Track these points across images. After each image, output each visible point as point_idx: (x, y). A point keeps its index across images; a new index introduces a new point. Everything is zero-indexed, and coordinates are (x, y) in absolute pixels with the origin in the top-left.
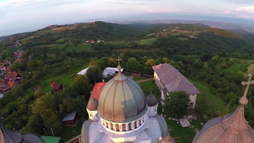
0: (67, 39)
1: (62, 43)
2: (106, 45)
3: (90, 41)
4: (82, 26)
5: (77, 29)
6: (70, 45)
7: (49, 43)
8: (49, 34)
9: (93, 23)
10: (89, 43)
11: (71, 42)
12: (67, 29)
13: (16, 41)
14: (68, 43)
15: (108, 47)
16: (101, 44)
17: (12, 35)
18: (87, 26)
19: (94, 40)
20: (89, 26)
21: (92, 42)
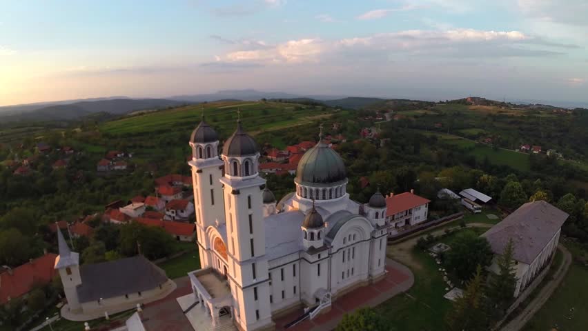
0: (484, 132)
1: (472, 137)
2: (562, 164)
3: (531, 147)
4: (539, 113)
5: (522, 117)
6: (486, 146)
7: (445, 131)
8: (458, 114)
9: (566, 110)
10: (526, 151)
11: (490, 140)
12: (502, 112)
13: (387, 112)
14: (484, 141)
15: (565, 170)
16: (552, 160)
17: (393, 100)
18: (549, 116)
19: (540, 147)
20: (554, 116)
21: (535, 152)
